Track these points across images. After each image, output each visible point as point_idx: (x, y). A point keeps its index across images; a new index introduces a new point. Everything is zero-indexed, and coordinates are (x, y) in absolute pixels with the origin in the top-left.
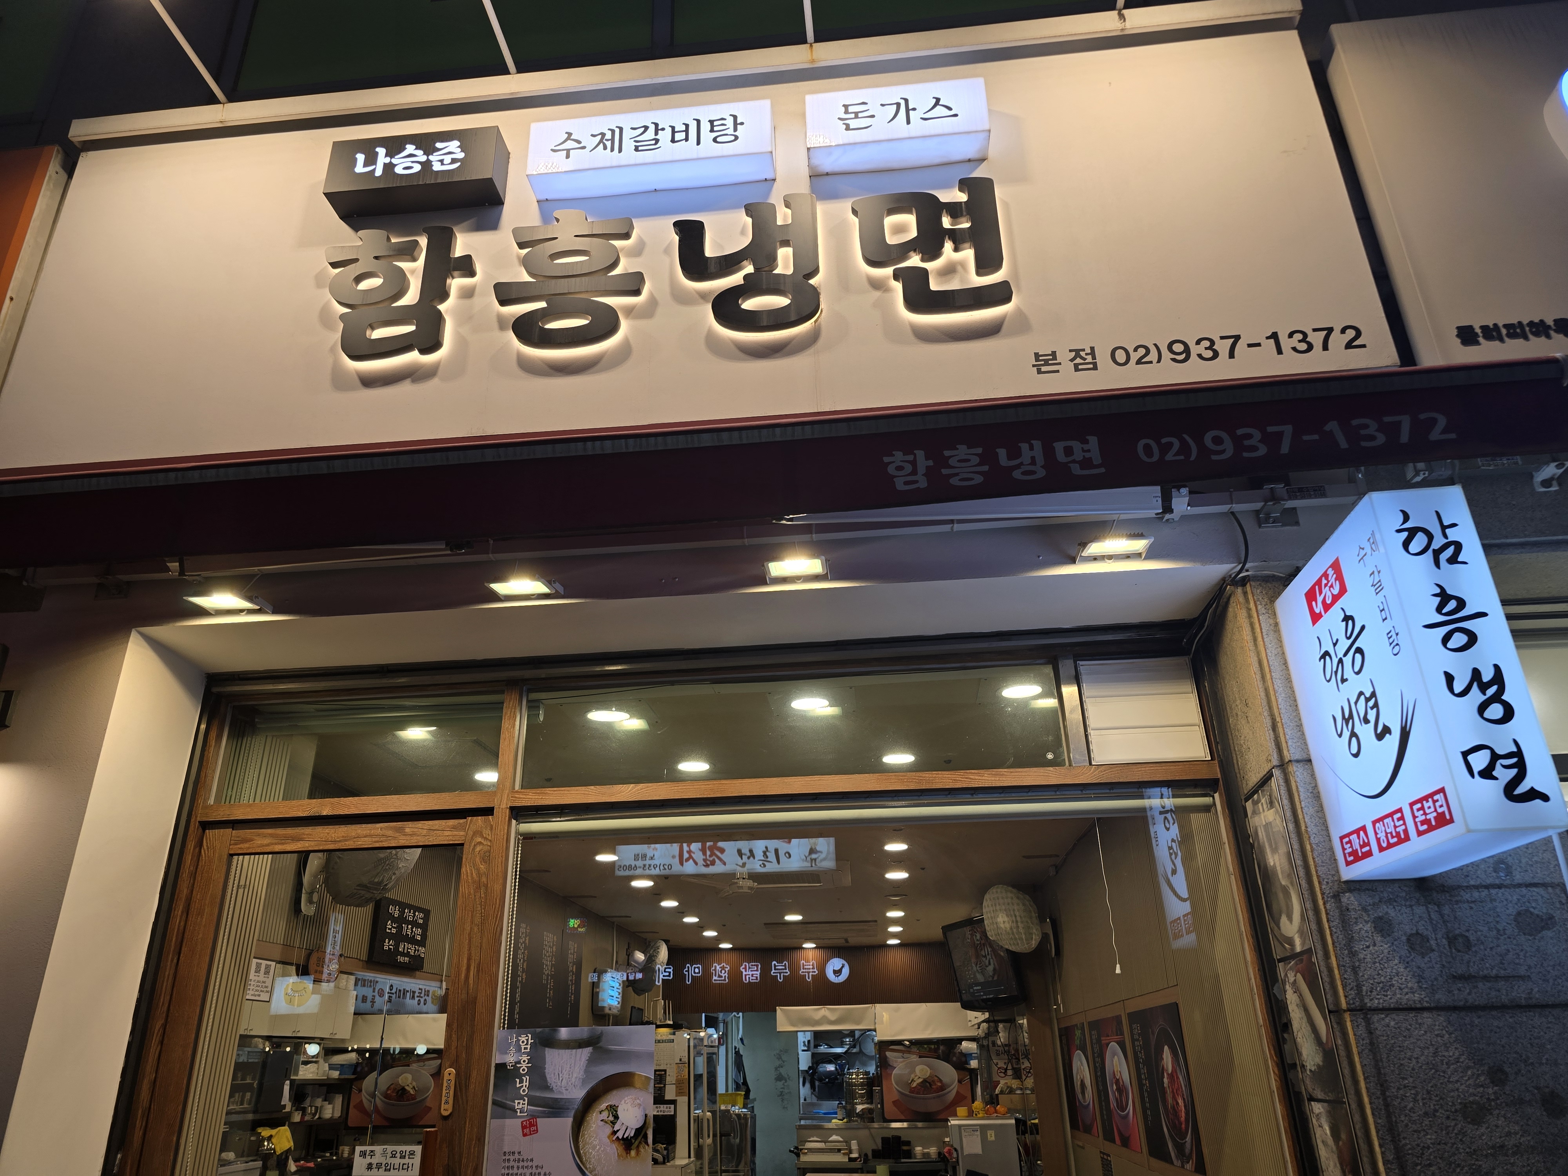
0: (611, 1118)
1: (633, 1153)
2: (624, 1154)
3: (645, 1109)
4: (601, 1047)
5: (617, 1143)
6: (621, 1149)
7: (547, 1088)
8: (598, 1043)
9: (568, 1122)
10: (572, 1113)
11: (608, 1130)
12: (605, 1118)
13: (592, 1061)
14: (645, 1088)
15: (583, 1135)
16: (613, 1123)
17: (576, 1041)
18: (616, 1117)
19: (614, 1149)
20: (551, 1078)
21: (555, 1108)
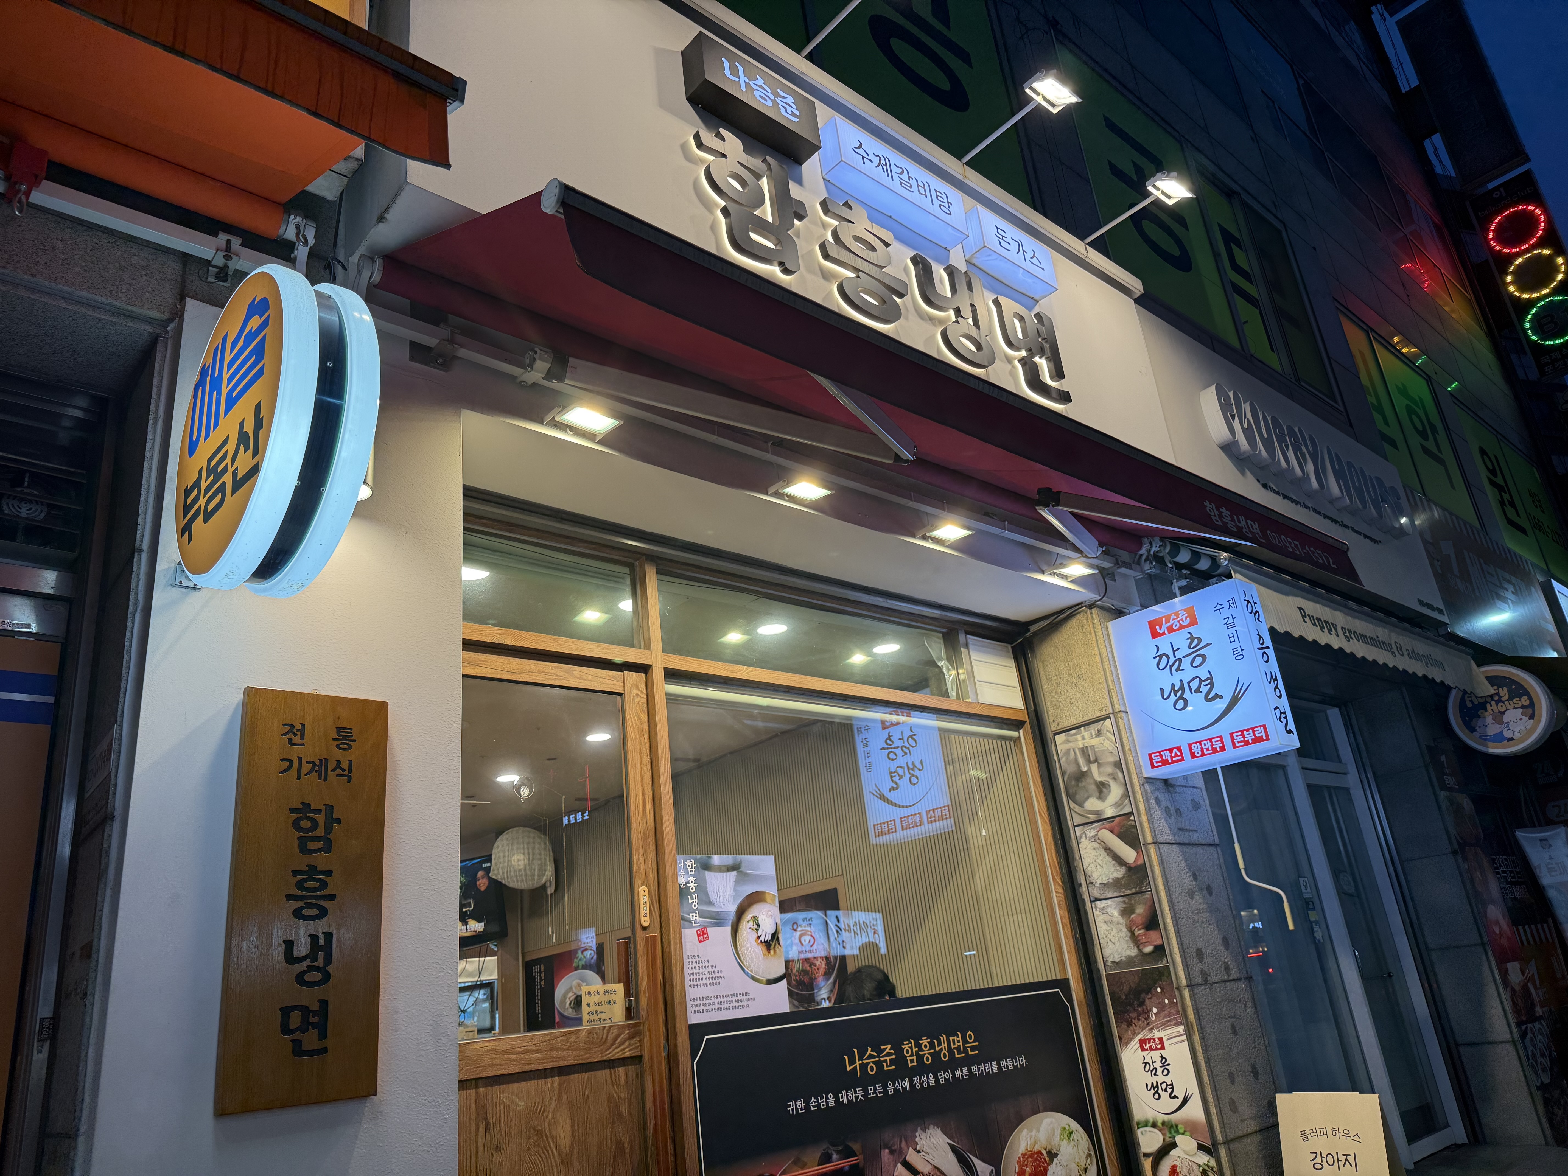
0: (755, 926)
1: (772, 952)
2: (766, 952)
3: (775, 920)
4: (741, 871)
5: (761, 945)
6: (764, 949)
7: (710, 903)
8: (739, 868)
9: (728, 929)
10: (730, 923)
11: (755, 936)
12: (752, 927)
13: (737, 882)
14: (773, 903)
15: (739, 940)
16: (757, 930)
17: (725, 866)
18: (758, 925)
19: (760, 950)
20: (713, 896)
21: (718, 920)
